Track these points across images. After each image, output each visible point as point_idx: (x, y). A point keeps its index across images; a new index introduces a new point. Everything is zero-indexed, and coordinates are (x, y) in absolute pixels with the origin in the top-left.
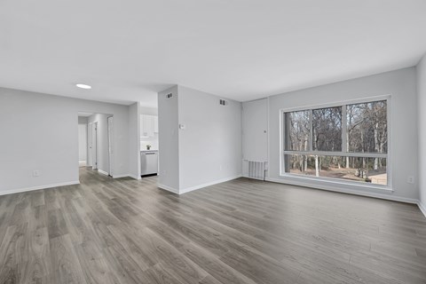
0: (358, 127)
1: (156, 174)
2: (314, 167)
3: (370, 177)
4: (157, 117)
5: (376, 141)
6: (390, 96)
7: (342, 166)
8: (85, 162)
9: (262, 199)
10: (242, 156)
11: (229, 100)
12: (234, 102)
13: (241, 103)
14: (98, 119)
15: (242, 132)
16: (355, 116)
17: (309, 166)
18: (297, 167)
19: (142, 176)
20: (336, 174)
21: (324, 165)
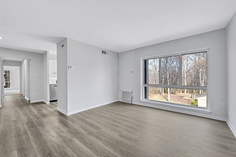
0: (191, 71)
1: (56, 101)
2: (168, 93)
3: (197, 98)
4: (56, 61)
5: (200, 78)
6: (209, 49)
7: (183, 92)
8: (19, 91)
9: (124, 118)
10: (119, 88)
11: (109, 51)
12: (113, 52)
13: (118, 53)
14: (25, 63)
15: (118, 72)
16: (189, 65)
17: (165, 92)
18: (158, 93)
19: (50, 101)
20: (180, 97)
21: (173, 92)
